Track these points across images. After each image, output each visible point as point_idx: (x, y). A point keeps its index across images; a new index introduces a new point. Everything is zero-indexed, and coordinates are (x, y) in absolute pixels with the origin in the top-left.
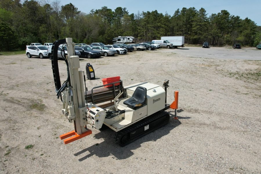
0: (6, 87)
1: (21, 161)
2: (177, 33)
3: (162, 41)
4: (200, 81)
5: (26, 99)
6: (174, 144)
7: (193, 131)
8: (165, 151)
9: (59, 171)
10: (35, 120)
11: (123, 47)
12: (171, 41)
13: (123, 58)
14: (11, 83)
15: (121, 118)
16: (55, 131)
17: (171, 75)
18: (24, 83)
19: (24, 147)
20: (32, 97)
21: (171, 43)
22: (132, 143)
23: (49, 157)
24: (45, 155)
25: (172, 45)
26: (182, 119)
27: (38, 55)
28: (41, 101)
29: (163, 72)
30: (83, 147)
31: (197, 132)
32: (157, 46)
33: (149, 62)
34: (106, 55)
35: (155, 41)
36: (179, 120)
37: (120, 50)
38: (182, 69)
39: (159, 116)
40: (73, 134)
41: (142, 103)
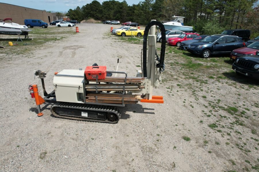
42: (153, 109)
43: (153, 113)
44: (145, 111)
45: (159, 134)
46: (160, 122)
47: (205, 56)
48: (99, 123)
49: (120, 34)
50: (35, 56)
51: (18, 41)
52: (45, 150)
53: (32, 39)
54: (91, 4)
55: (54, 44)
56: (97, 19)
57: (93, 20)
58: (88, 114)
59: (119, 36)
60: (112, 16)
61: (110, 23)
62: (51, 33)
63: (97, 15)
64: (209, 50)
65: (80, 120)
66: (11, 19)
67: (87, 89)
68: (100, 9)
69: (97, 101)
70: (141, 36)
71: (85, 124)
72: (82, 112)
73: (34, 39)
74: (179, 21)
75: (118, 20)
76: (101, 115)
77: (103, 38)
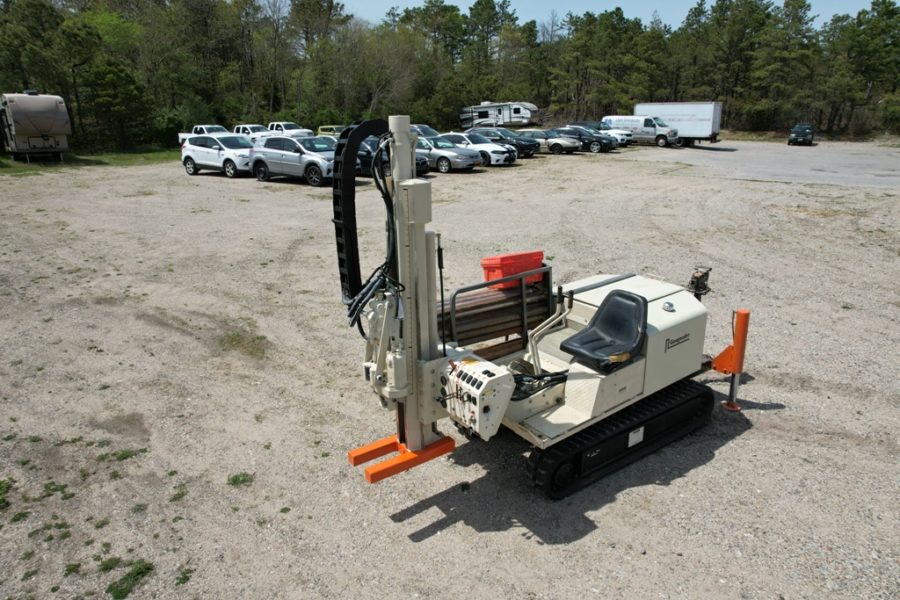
0: (137, 274)
1: (224, 525)
2: (695, 91)
3: (638, 121)
4: (802, 273)
5: (204, 315)
6: (741, 503)
7: (805, 460)
8: (709, 526)
9: (349, 570)
10: (245, 391)
11: (501, 141)
12: (670, 120)
13: (503, 180)
14: (149, 259)
15: (551, 401)
16: (316, 433)
17: (688, 245)
18: (188, 259)
19: (225, 480)
20: (222, 310)
21: (673, 126)
22: (586, 490)
23: (310, 521)
24: (294, 511)
25: (675, 134)
26: (754, 411)
27: (220, 164)
28: (252, 324)
29: (655, 233)
30: (417, 491)
31: (822, 462)
32: (619, 138)
33: (600, 196)
34: (444, 167)
35: (614, 118)
36: (742, 415)
37: (494, 152)
38: (724, 222)
39: (681, 397)
40: (392, 447)
41: (630, 352)
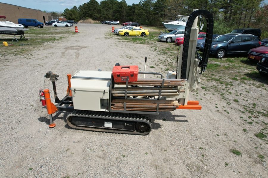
42: (185, 116)
43: (186, 121)
44: (176, 119)
45: (201, 147)
46: (198, 132)
47: (220, 56)
48: (126, 135)
49: (123, 34)
50: (34, 57)
51: (13, 41)
52: (66, 173)
53: (29, 39)
54: (88, 3)
55: (54, 44)
56: (95, 19)
57: (90, 20)
58: (113, 124)
59: (122, 36)
60: (110, 16)
61: (109, 23)
62: (48, 33)
63: (96, 15)
64: (223, 50)
65: (103, 132)
66: (5, 17)
67: (114, 94)
68: (99, 8)
69: (125, 108)
70: (145, 36)
71: (109, 137)
72: (105, 122)
73: (31, 39)
74: (183, 21)
75: (117, 20)
76: (129, 125)
77: (106, 38)
